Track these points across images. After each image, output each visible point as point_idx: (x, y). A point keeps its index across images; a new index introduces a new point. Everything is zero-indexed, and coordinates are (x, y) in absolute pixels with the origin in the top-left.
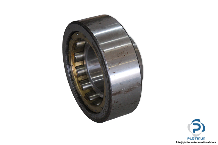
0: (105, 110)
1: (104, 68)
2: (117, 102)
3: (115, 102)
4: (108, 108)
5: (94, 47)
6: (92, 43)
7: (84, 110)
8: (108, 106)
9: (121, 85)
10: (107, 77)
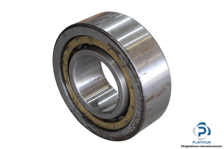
0: (134, 123)
1: (131, 70)
2: (150, 110)
3: (149, 110)
4: (139, 119)
5: (113, 48)
6: (108, 44)
7: (95, 130)
8: (140, 117)
9: (153, 88)
10: (138, 80)
